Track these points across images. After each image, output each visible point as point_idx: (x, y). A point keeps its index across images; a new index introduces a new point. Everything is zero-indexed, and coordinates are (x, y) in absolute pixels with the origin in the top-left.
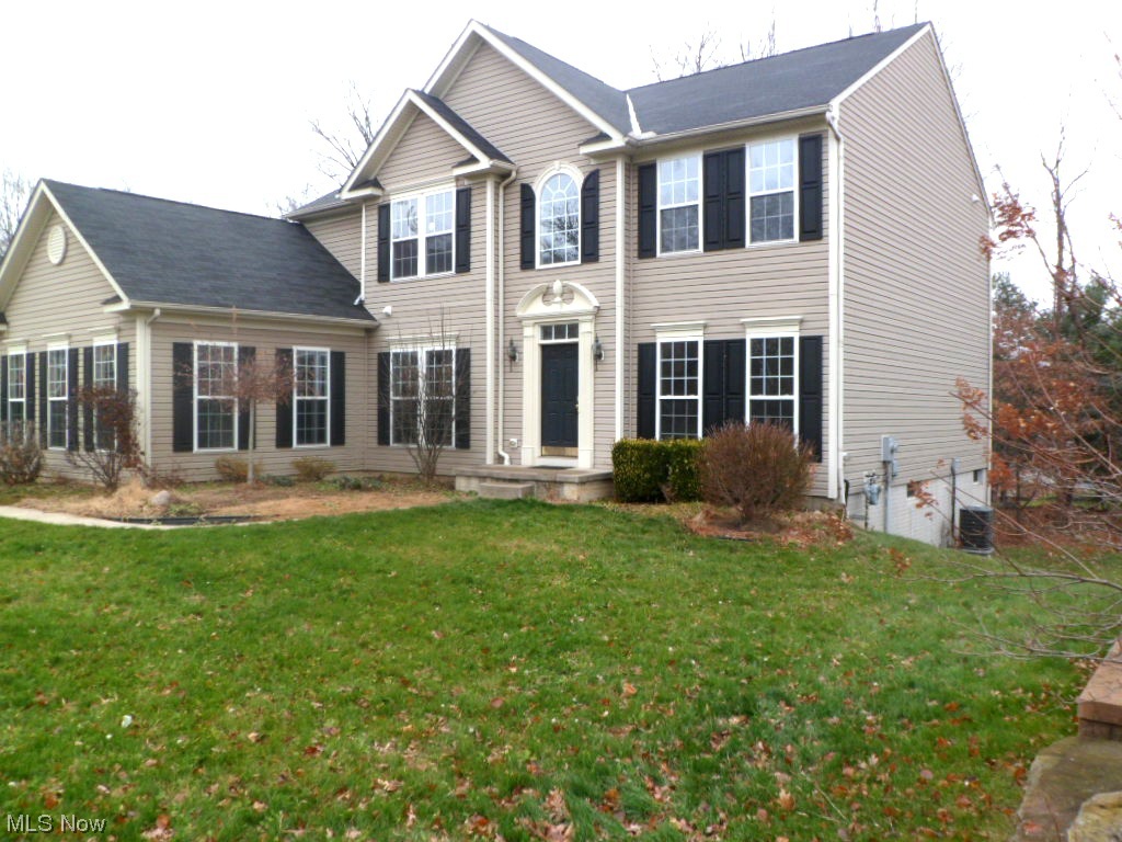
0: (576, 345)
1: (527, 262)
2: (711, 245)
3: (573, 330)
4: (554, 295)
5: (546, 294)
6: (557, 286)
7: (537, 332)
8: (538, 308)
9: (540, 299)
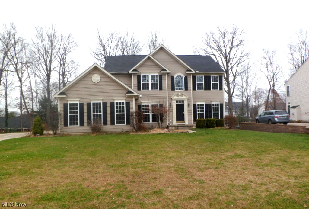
0: (183, 104)
1: (173, 89)
2: (205, 89)
3: (183, 101)
4: (179, 95)
5: (178, 95)
6: (180, 94)
7: (175, 101)
8: (176, 98)
9: (176, 96)
